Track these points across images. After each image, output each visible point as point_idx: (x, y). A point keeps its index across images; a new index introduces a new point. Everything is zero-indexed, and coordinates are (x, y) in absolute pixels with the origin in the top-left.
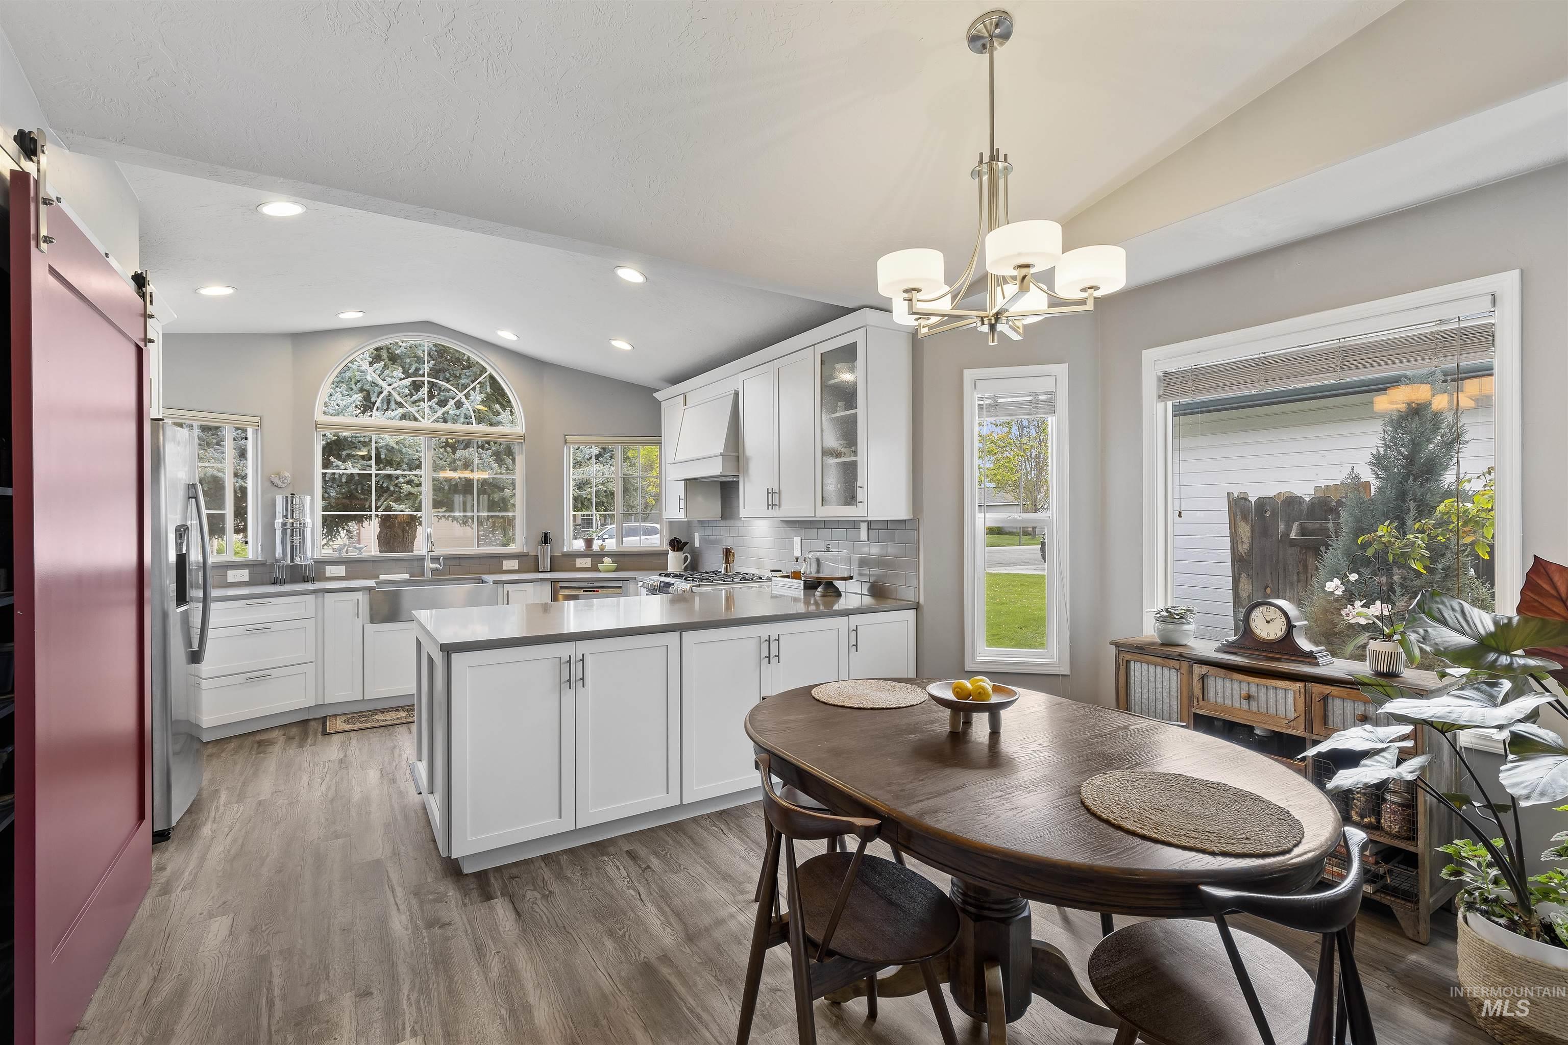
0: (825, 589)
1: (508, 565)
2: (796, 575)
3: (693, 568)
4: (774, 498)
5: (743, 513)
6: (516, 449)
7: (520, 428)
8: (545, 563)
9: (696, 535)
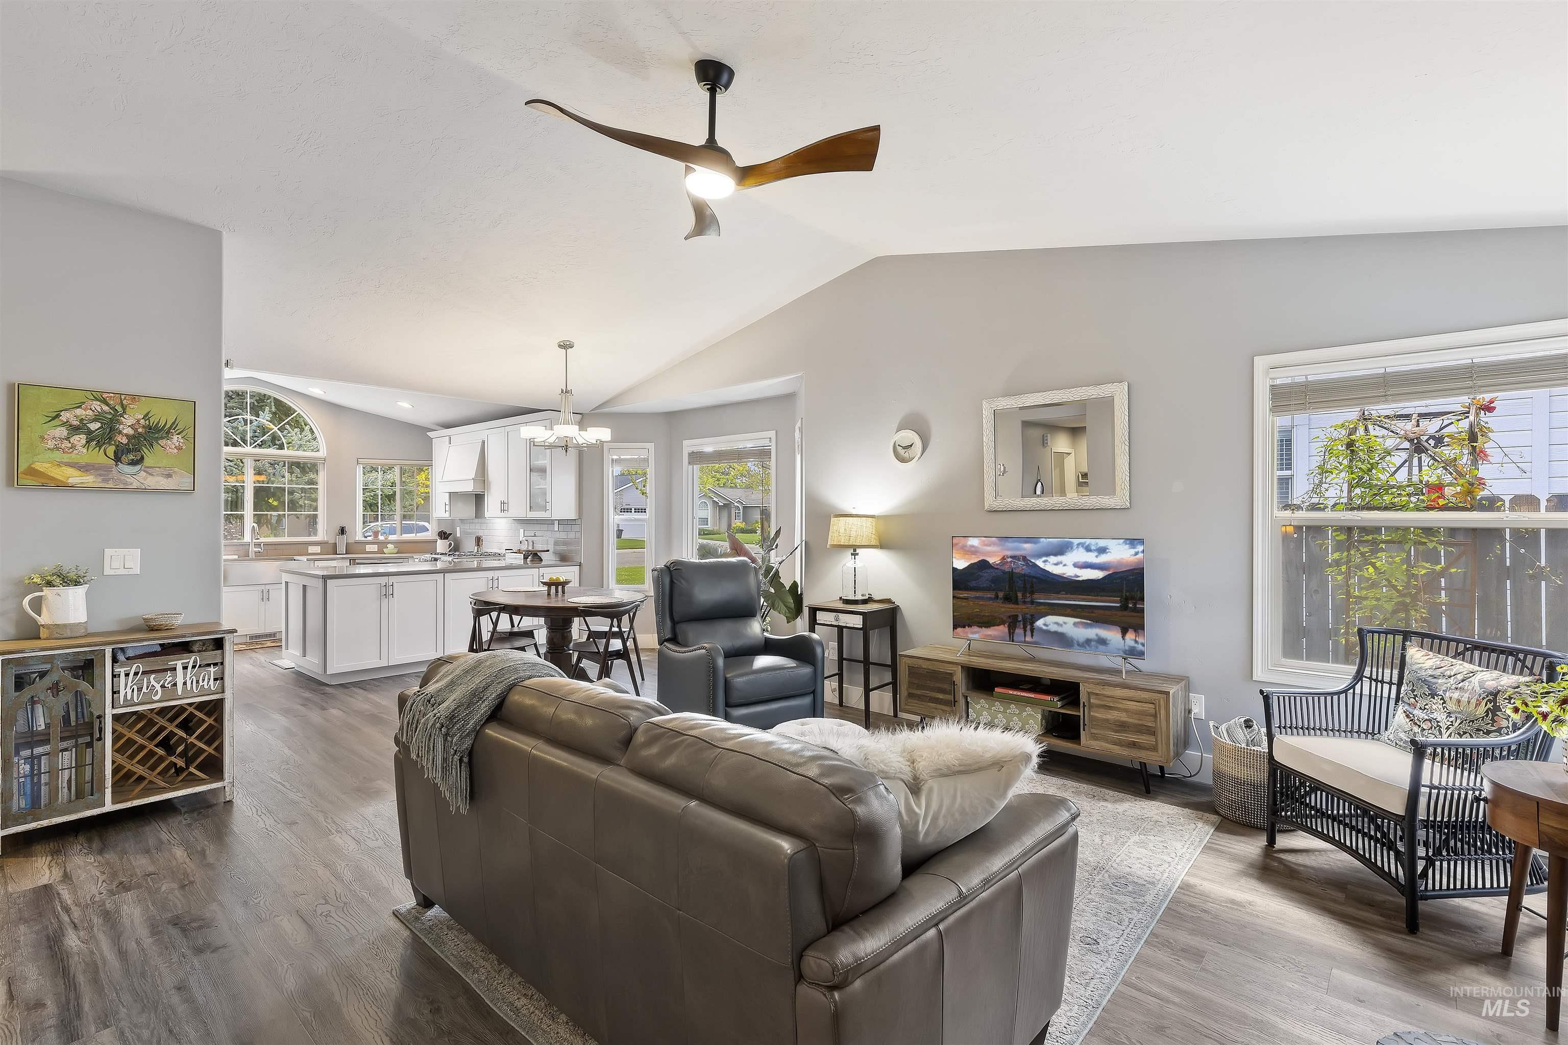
0: (532, 557)
1: (312, 549)
2: (519, 552)
3: (455, 549)
4: (504, 506)
5: (487, 515)
6: (320, 467)
7: (323, 453)
8: (342, 548)
9: (458, 529)
